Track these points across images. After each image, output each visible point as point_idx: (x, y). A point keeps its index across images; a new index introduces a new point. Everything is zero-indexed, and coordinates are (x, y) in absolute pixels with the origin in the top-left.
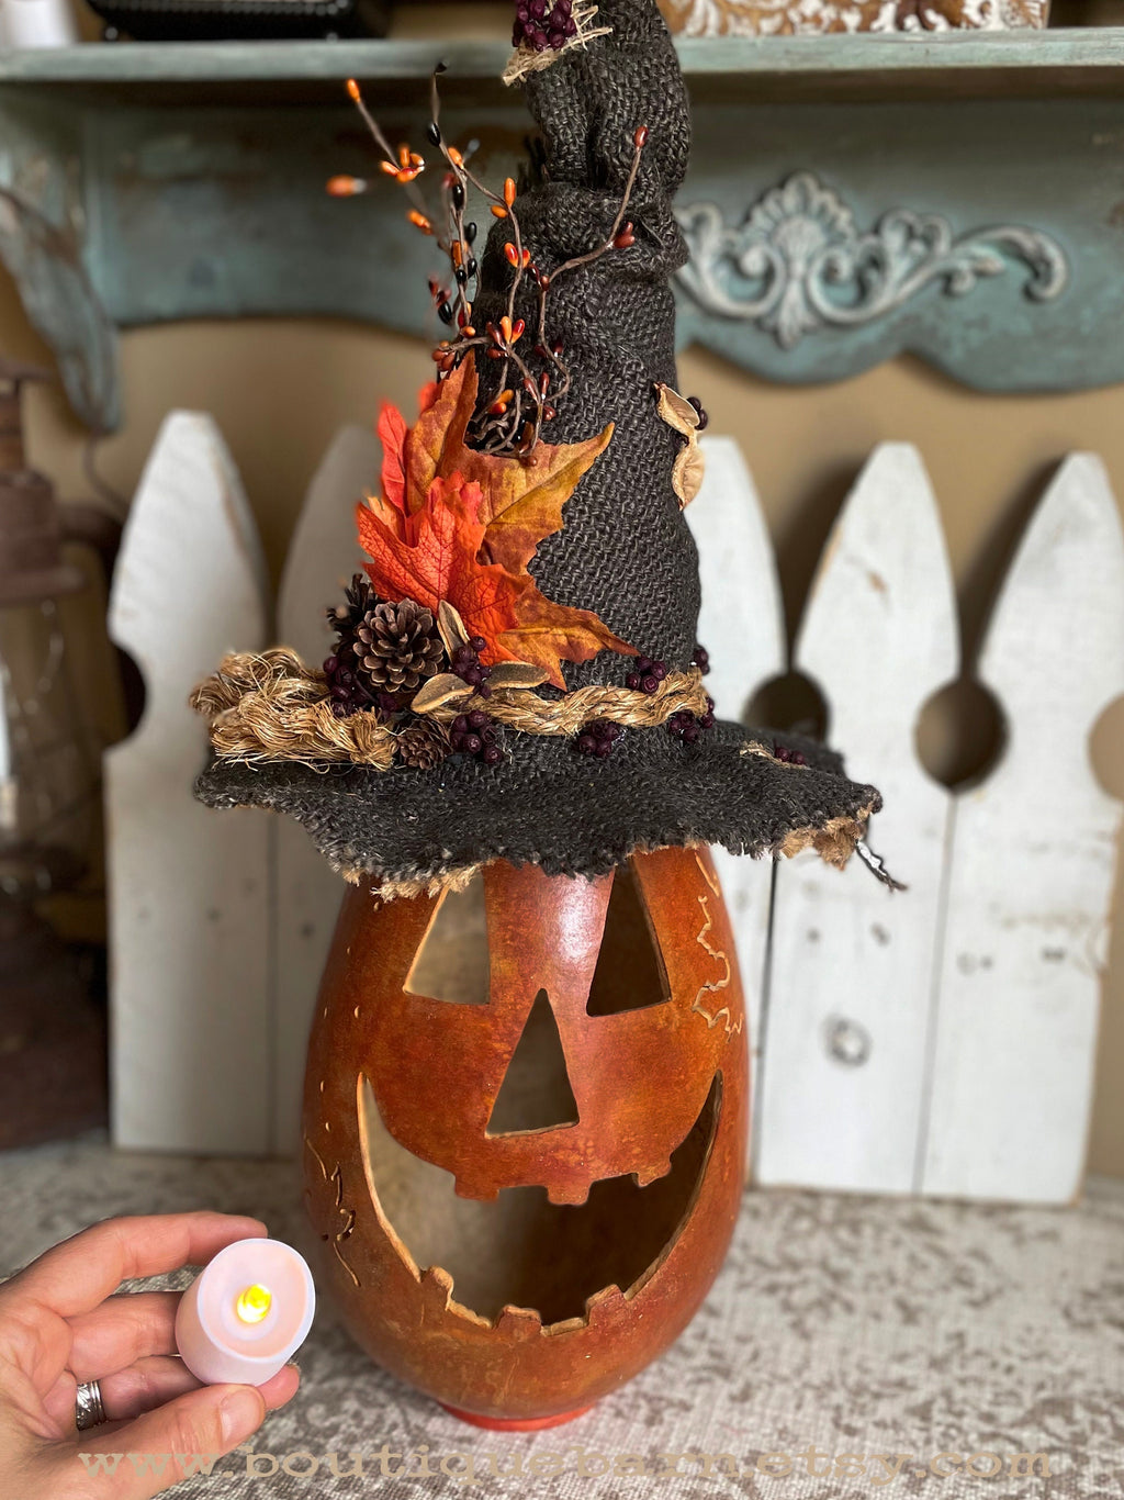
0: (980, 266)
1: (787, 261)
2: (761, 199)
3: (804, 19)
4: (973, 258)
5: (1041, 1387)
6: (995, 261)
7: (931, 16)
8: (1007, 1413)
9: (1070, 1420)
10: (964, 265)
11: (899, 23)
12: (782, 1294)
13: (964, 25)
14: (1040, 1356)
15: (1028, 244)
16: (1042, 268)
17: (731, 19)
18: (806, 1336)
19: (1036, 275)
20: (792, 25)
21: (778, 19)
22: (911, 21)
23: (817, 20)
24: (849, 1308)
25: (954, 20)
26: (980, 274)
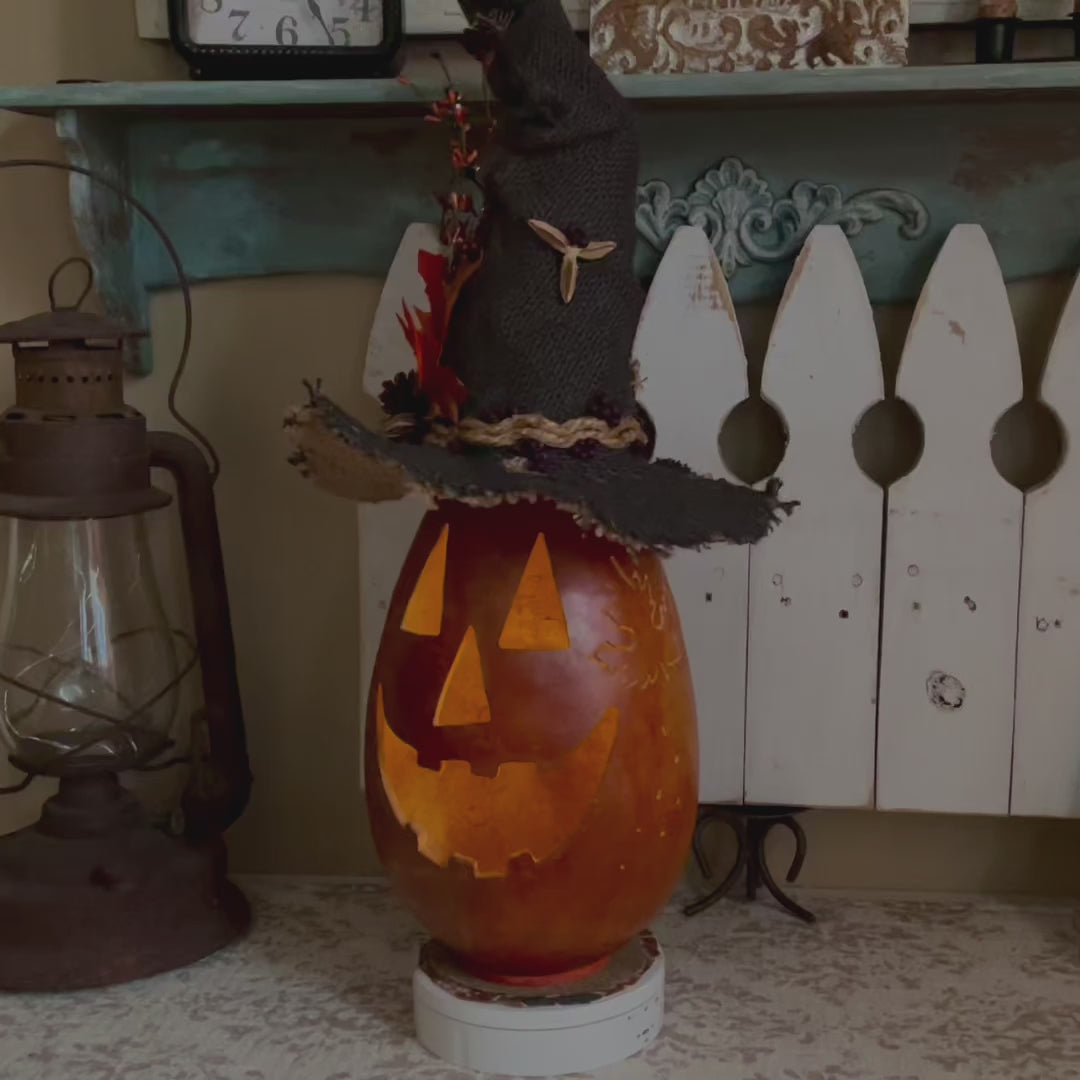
0: (866, 216)
1: (723, 218)
2: (702, 177)
3: (740, 58)
4: (861, 211)
5: (1018, 1008)
6: (875, 212)
7: (831, 56)
8: (999, 1025)
9: (1045, 1022)
10: (855, 216)
11: (810, 62)
12: (812, 984)
13: (854, 63)
14: (1013, 993)
15: (899, 200)
16: (911, 216)
17: (686, 58)
18: (839, 1003)
19: (907, 221)
20: (732, 62)
21: (721, 58)
22: (817, 60)
23: (749, 59)
24: (865, 986)
25: (847, 60)
26: (866, 222)
